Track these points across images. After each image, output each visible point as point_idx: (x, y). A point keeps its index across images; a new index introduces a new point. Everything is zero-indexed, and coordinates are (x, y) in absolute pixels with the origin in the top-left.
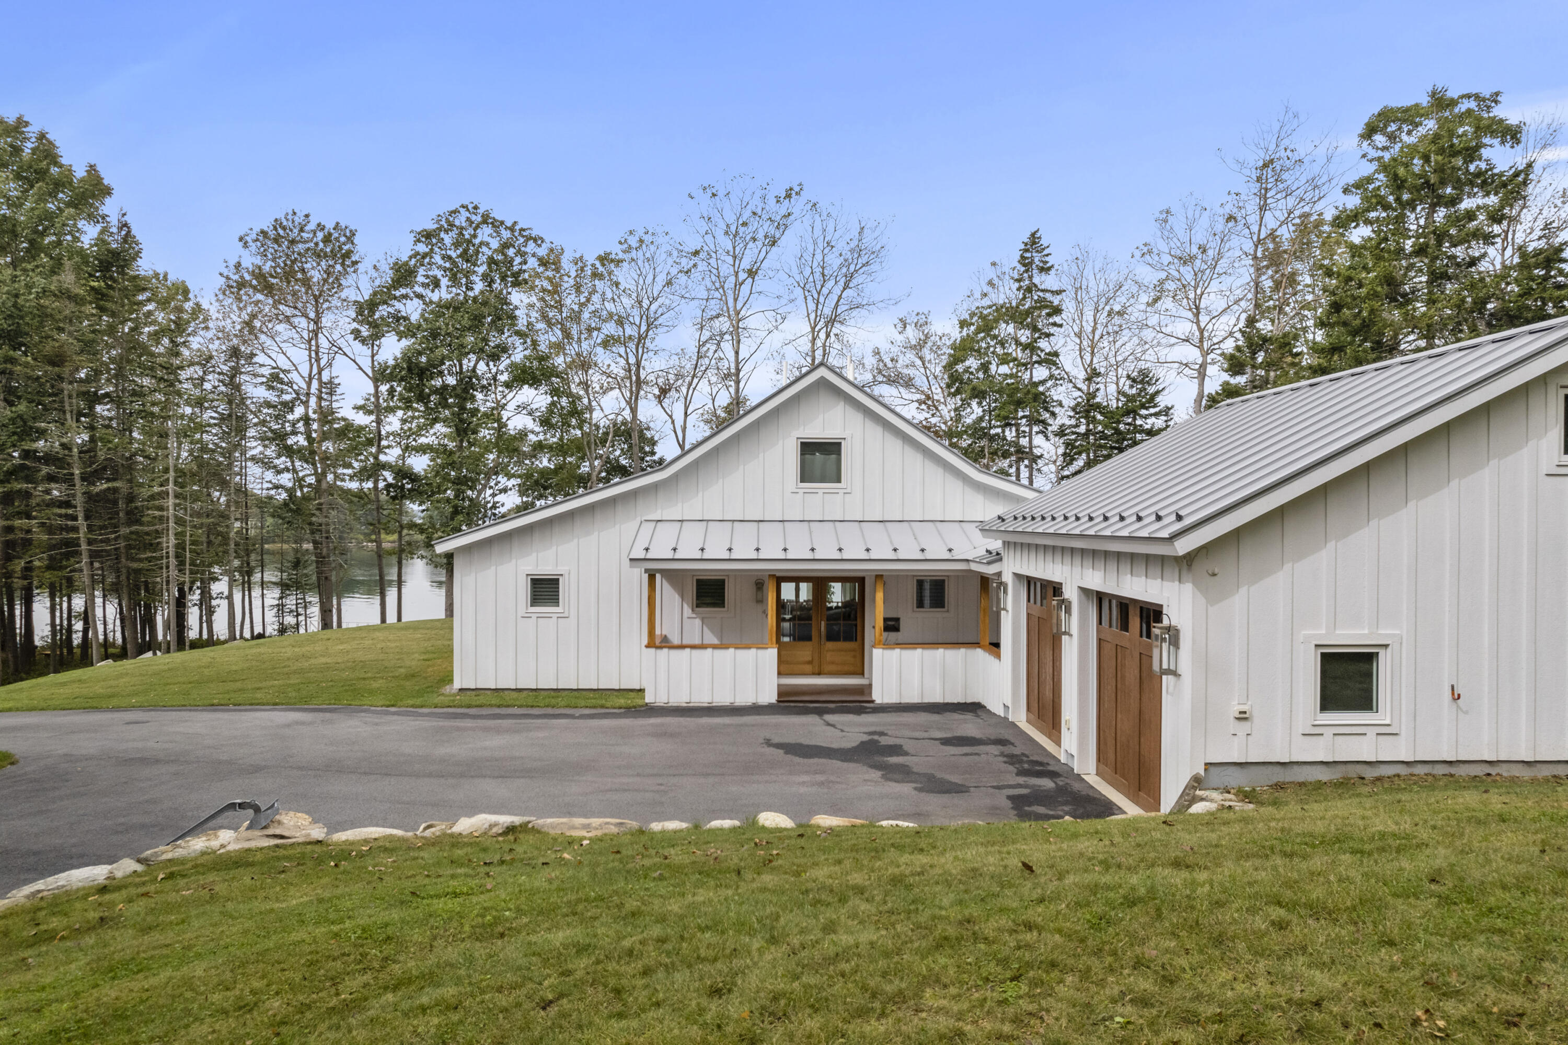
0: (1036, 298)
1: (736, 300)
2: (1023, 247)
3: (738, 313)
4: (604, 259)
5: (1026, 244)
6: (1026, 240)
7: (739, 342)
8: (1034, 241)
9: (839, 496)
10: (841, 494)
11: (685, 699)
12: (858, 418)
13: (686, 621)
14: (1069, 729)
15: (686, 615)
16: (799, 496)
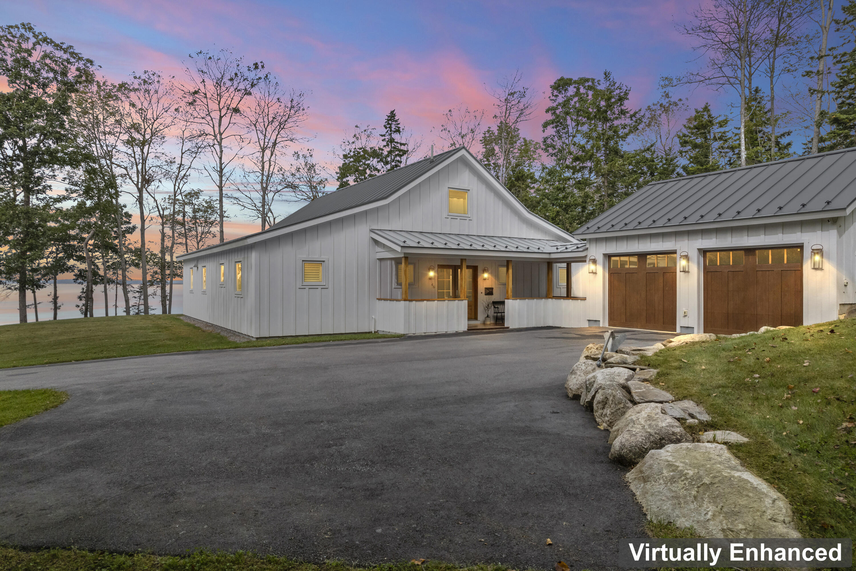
0: (393, 146)
1: (220, 125)
2: (387, 118)
3: (221, 134)
4: (123, 86)
5: (389, 117)
6: (389, 115)
7: (221, 151)
8: (392, 116)
9: (467, 221)
10: (468, 220)
11: (424, 331)
12: (475, 180)
13: (394, 290)
14: (686, 316)
15: (393, 287)
16: (449, 220)
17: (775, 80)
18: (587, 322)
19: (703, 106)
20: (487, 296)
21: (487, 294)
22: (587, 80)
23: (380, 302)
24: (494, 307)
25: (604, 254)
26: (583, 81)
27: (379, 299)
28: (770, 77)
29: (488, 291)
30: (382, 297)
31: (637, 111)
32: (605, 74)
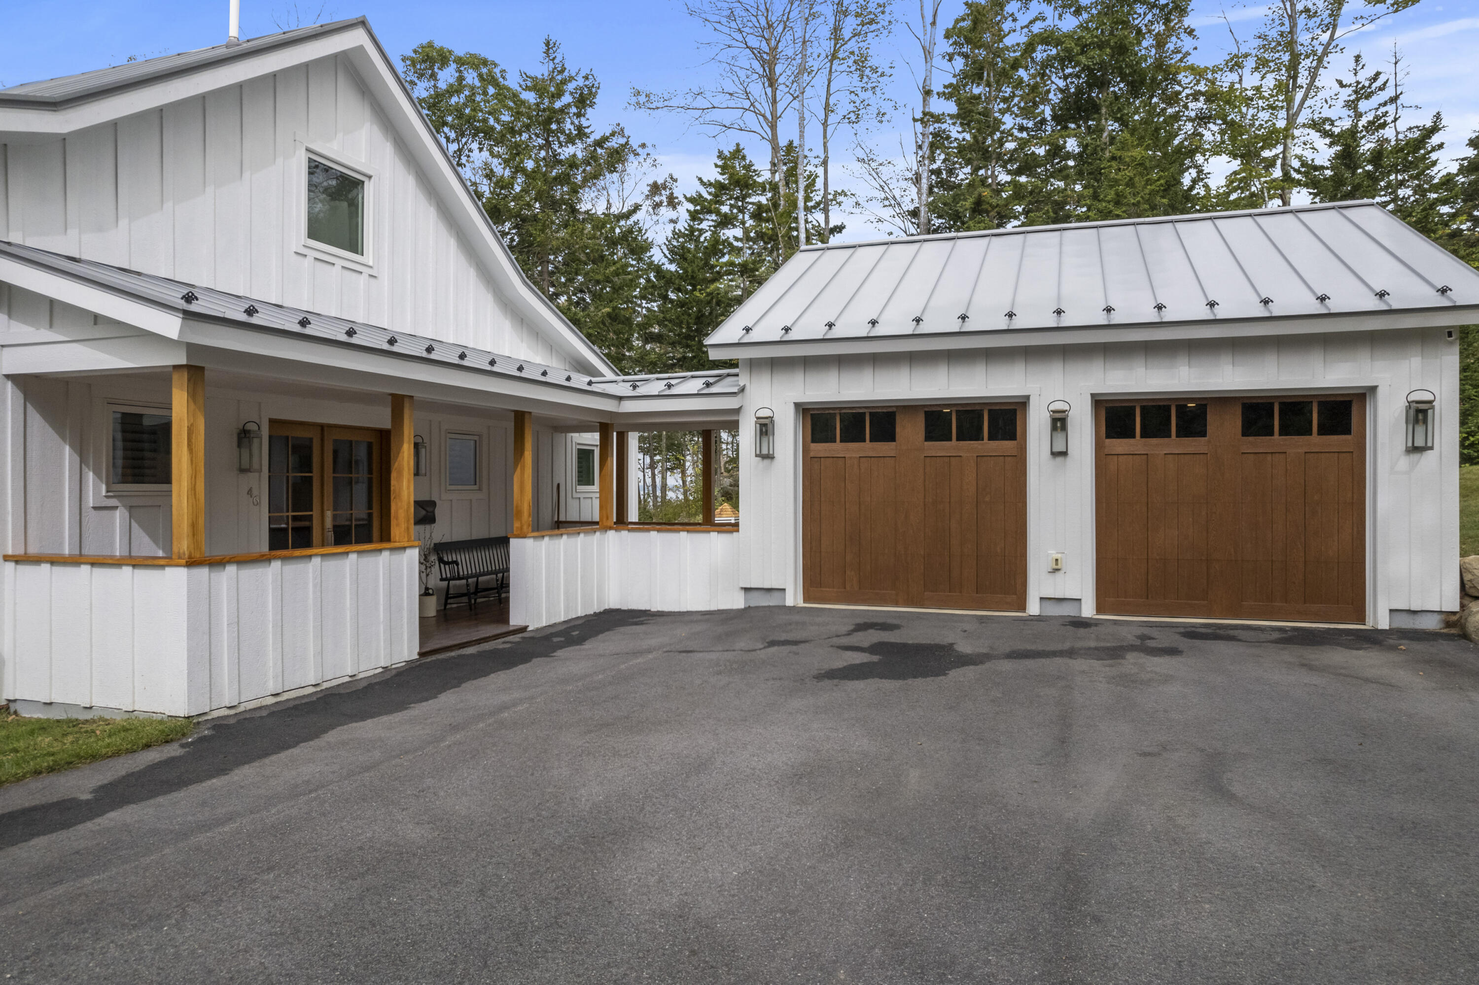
9: (363, 279)
10: (365, 276)
11: (272, 686)
12: (387, 149)
13: (91, 517)
14: (1058, 570)
15: (90, 501)
16: (307, 262)
17: (830, 130)
18: (743, 592)
19: (732, 148)
20: (421, 528)
21: (419, 521)
22: (485, 62)
23: (27, 570)
24: (441, 560)
25: (797, 405)
26: (476, 62)
27: (18, 560)
28: (823, 124)
29: (423, 513)
30: (33, 550)
31: (608, 134)
32: (547, 44)
